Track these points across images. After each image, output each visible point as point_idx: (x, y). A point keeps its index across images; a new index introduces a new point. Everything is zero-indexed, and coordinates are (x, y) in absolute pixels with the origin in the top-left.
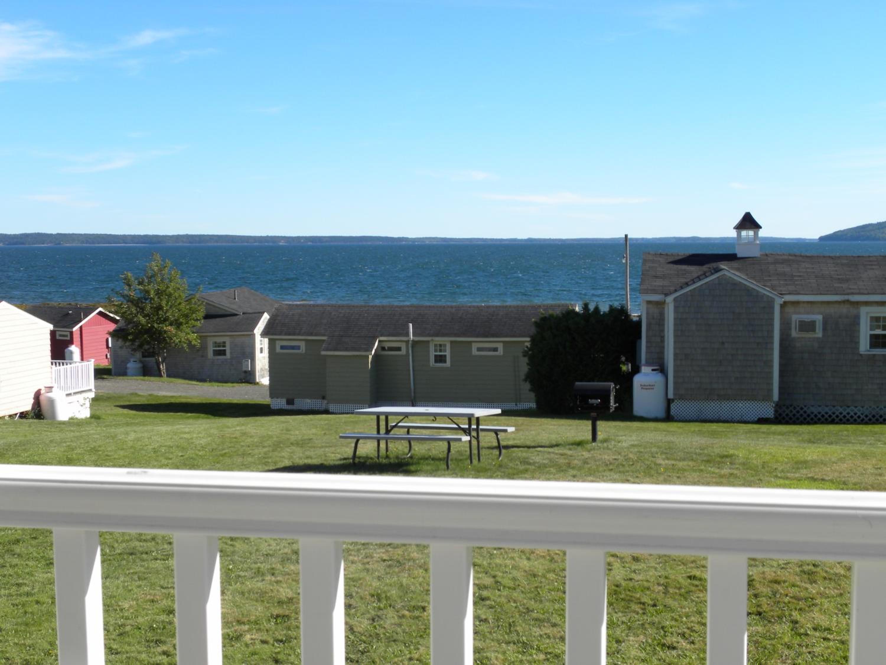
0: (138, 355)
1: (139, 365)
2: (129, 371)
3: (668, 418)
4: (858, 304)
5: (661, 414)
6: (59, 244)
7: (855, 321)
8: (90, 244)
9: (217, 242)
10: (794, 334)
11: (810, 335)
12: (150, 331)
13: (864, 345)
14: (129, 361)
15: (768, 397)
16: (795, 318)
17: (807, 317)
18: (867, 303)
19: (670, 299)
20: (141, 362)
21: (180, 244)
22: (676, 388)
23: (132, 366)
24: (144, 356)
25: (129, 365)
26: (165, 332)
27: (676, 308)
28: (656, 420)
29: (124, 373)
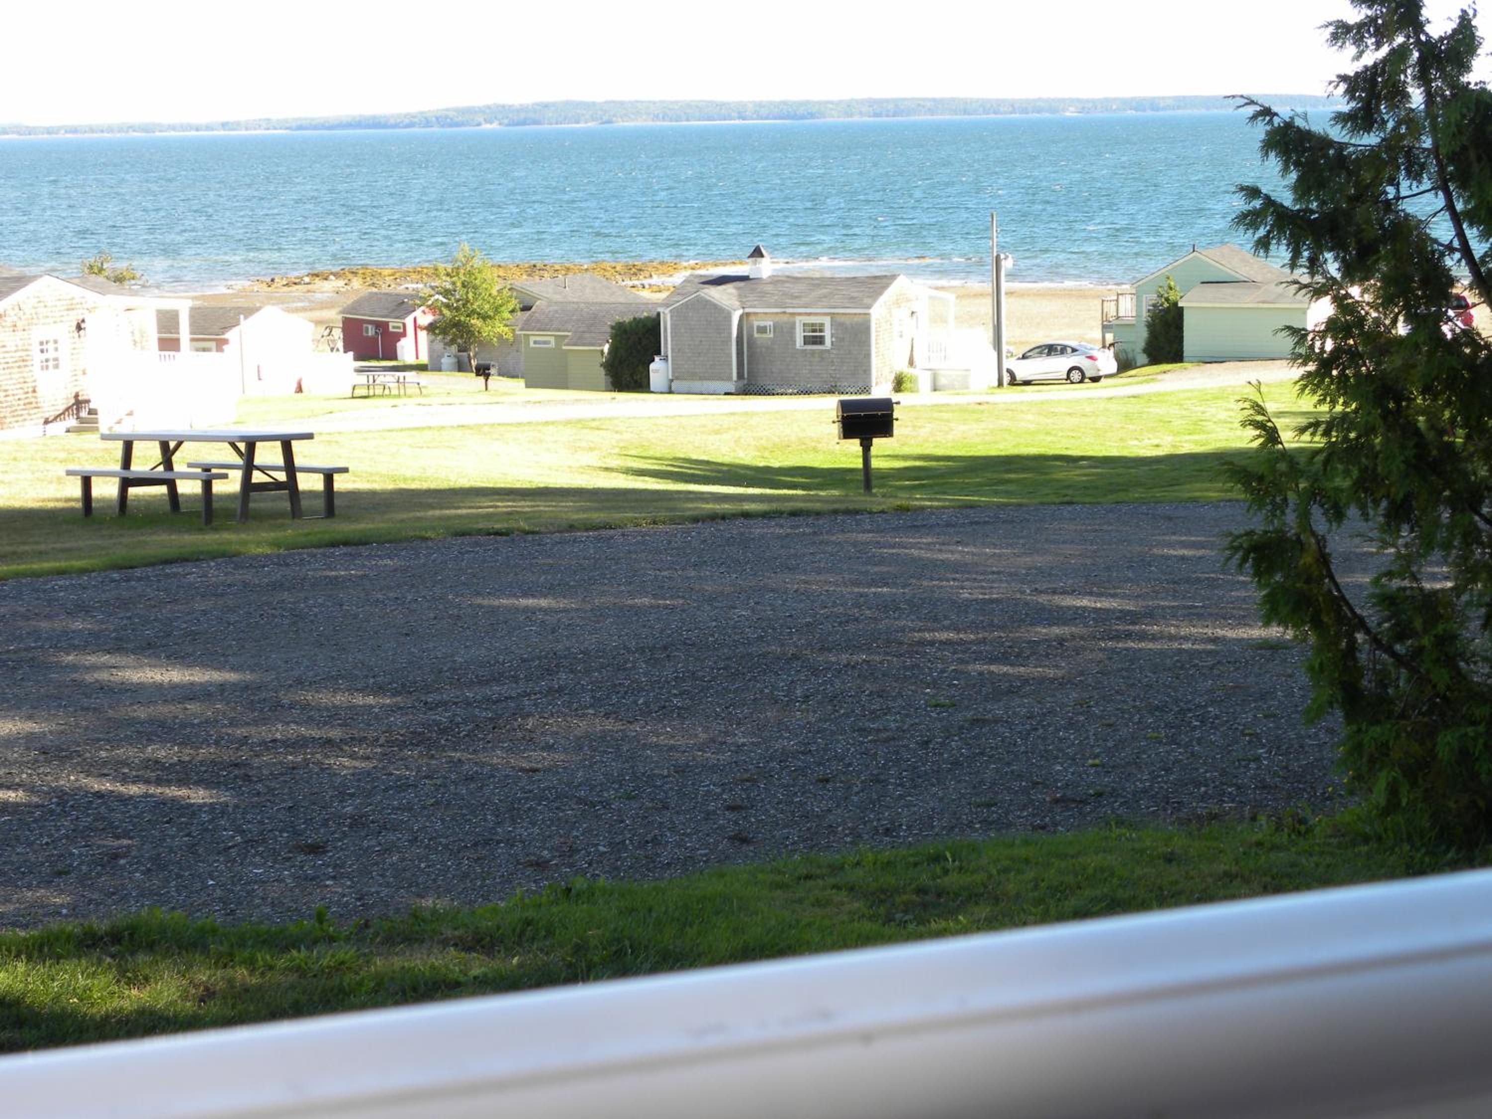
0: (454, 348)
1: (453, 360)
2: (443, 367)
3: (670, 392)
4: (793, 314)
5: (666, 389)
6: (609, 122)
7: (793, 327)
8: (671, 120)
9: (931, 111)
10: (756, 335)
11: (764, 336)
12: (457, 325)
13: (799, 342)
14: (443, 356)
15: (729, 379)
16: (756, 324)
17: (762, 324)
18: (800, 314)
19: (667, 311)
20: (455, 356)
21: (856, 119)
22: (673, 372)
23: (446, 361)
24: (459, 351)
25: (443, 360)
26: (472, 325)
27: (672, 317)
28: (662, 393)
29: (439, 369)
